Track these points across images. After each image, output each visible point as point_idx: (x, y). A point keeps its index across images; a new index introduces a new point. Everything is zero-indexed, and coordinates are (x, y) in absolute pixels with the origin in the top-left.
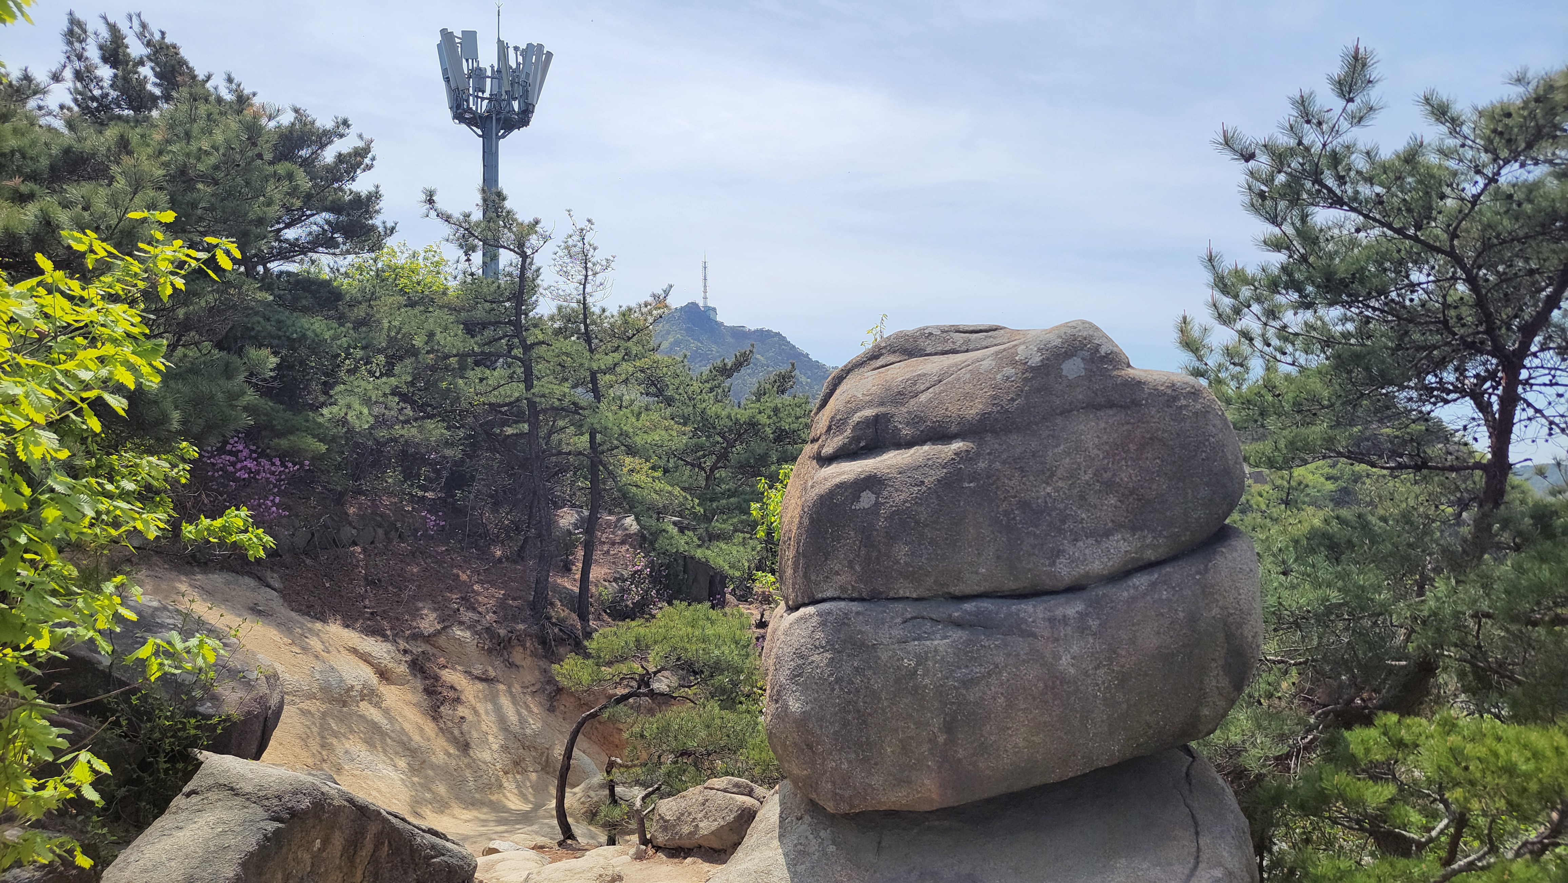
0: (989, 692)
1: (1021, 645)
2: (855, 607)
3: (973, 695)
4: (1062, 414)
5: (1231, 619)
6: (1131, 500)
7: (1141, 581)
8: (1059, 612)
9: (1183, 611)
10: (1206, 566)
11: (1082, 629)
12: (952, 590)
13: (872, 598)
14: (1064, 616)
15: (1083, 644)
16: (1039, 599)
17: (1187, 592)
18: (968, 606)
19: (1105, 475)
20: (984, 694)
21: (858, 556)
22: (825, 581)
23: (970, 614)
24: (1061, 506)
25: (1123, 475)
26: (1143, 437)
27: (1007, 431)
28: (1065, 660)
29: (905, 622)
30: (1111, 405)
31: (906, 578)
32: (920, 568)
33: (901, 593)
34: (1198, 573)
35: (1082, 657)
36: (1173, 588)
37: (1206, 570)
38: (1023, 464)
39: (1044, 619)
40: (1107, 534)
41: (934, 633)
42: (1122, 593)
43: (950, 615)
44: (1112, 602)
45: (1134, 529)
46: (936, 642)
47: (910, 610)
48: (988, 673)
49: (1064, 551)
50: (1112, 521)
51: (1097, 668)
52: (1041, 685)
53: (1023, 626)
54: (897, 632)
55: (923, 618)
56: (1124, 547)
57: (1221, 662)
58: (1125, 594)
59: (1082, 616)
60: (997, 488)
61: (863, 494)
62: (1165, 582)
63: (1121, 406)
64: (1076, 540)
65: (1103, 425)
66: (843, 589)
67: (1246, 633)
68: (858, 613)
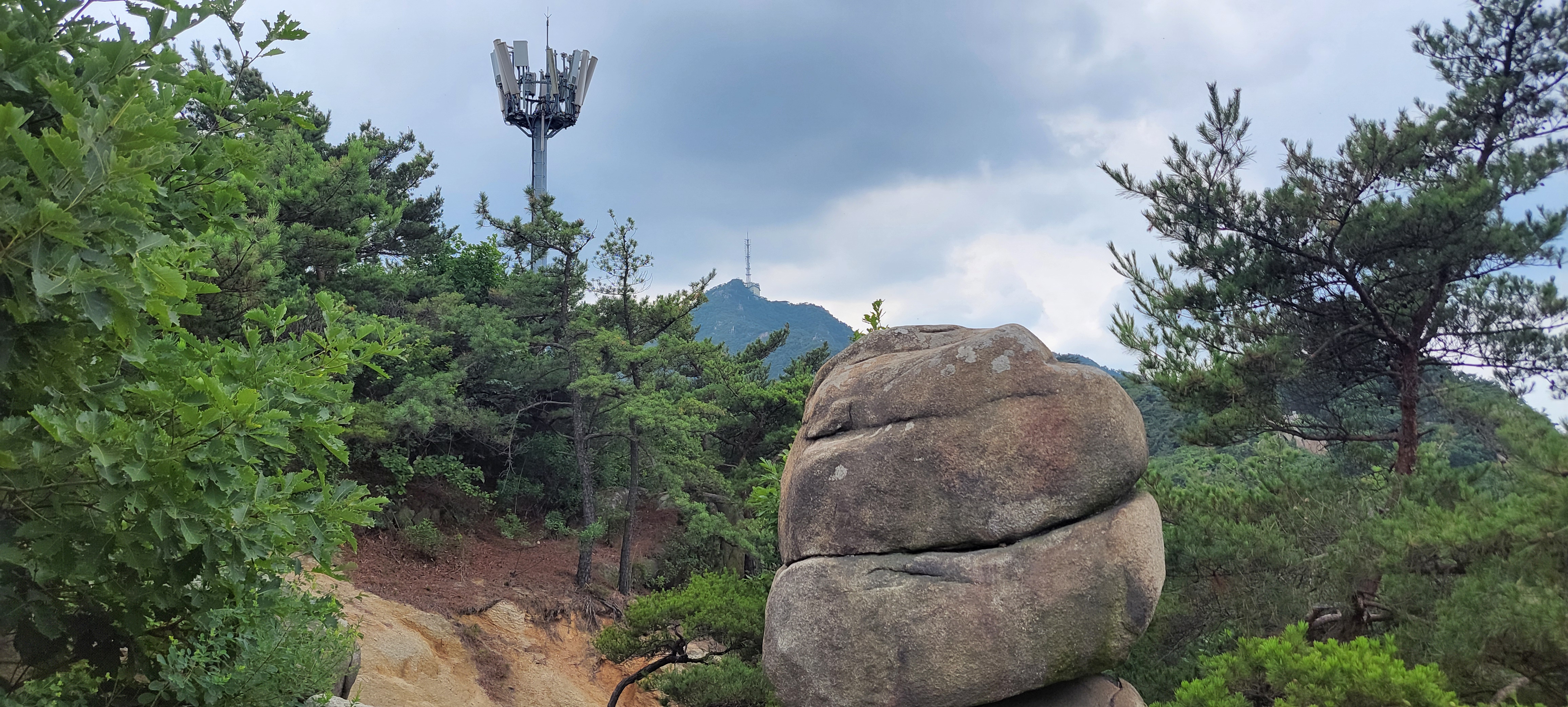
0: (934, 628)
1: (960, 589)
2: (832, 561)
3: (920, 630)
4: (992, 401)
5: (1129, 567)
6: (1048, 470)
7: (1058, 535)
8: (991, 562)
9: (1091, 560)
10: (1110, 523)
11: (1010, 576)
12: (907, 545)
13: (846, 553)
14: (995, 565)
15: (1010, 589)
16: (975, 552)
17: (1094, 545)
18: (920, 558)
19: (1027, 450)
20: (931, 629)
21: (834, 519)
22: (808, 541)
23: (920, 565)
24: (991, 476)
25: (1041, 451)
26: (1058, 420)
27: (948, 415)
28: (995, 601)
29: (869, 573)
30: (1032, 394)
31: (871, 536)
32: (882, 528)
33: (868, 549)
34: (1103, 529)
35: (1010, 598)
36: (1083, 541)
37: (1110, 526)
38: (960, 442)
39: (978, 568)
40: (1029, 498)
41: (892, 581)
42: (1041, 545)
43: (905, 566)
44: (1034, 553)
45: (1051, 494)
46: (893, 588)
47: (874, 562)
48: (933, 612)
49: (994, 512)
50: (1034, 488)
51: (1022, 607)
52: (976, 621)
53: (962, 574)
54: (865, 580)
55: (884, 569)
56: (1044, 508)
57: (1124, 602)
58: (1045, 547)
59: (1011, 565)
60: (941, 461)
61: (838, 468)
62: (1077, 537)
63: (1040, 395)
64: (1004, 503)
65: (1025, 410)
66: (823, 547)
67: (1142, 577)
68: (833, 567)
